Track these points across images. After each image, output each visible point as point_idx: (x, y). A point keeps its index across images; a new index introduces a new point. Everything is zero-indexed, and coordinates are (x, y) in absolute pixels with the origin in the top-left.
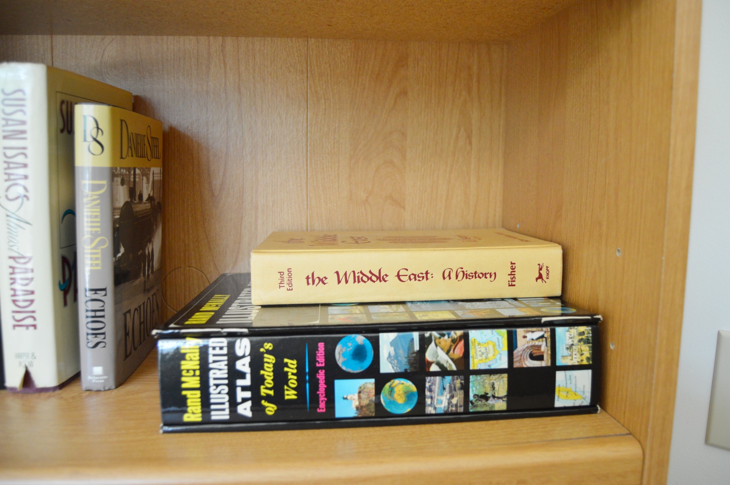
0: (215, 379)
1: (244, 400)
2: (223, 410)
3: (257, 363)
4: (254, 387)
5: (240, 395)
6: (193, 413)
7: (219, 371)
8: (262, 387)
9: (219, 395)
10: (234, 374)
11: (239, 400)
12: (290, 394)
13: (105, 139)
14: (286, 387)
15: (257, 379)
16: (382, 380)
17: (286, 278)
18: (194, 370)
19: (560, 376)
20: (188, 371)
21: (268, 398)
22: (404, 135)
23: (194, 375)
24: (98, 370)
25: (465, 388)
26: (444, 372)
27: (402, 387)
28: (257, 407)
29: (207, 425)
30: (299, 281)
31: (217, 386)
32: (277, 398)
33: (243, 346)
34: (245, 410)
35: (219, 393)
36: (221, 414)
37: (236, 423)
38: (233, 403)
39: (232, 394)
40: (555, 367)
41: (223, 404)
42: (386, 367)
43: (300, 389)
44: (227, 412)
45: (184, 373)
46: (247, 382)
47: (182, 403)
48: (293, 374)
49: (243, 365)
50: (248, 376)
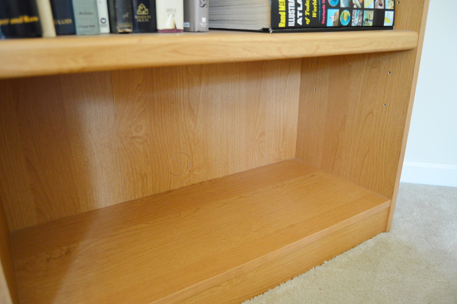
0: (291, 7)
1: (300, 17)
2: (292, 21)
4: (303, 11)
5: (299, 14)
6: (283, 23)
7: (292, 3)
8: (306, 11)
9: (292, 15)
10: (297, 5)
11: (298, 17)
12: (314, 15)
14: (313, 12)
15: (305, 8)
16: (341, 10)
18: (283, 2)
19: (386, 12)
20: (281, 2)
21: (308, 16)
23: (283, 5)
24: (204, 20)
25: (363, 15)
26: (357, 9)
27: (346, 13)
28: (304, 21)
29: (287, 29)
31: (291, 10)
32: (310, 16)
34: (300, 22)
35: (292, 13)
36: (291, 24)
37: (297, 28)
38: (296, 19)
39: (296, 14)
40: (385, 10)
41: (292, 18)
42: (342, 5)
43: (317, 13)
44: (294, 22)
45: (280, 3)
46: (301, 8)
48: (315, 6)
49: (299, 2)
50: (301, 6)
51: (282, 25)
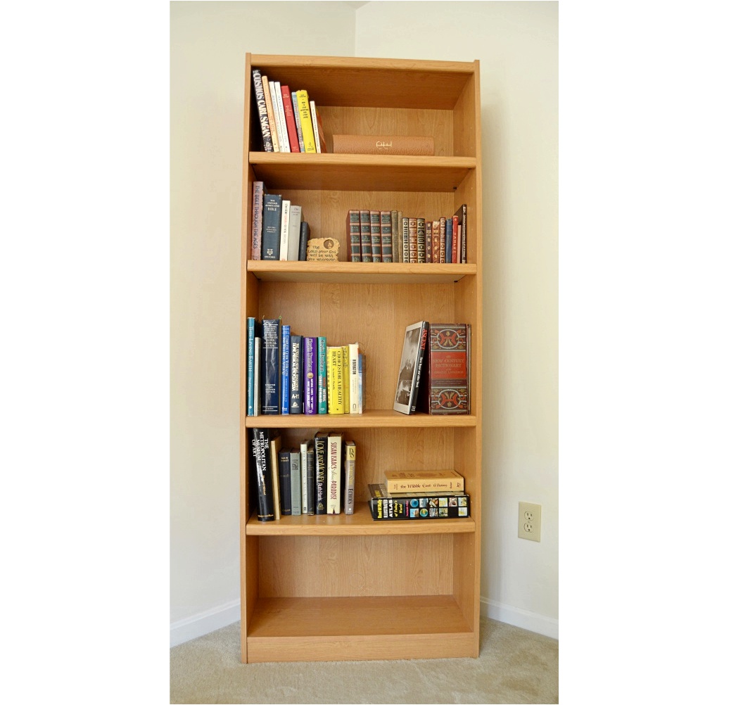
3: (394, 505)
4: (393, 511)
5: (390, 512)
7: (386, 507)
9: (386, 512)
10: (389, 507)
12: (401, 512)
13: (354, 454)
15: (394, 509)
16: (420, 509)
17: (396, 486)
19: (459, 508)
21: (396, 513)
22: (423, 448)
23: (380, 508)
24: (350, 509)
25: (438, 511)
26: (434, 507)
27: (425, 510)
28: (394, 515)
29: (383, 519)
30: (399, 487)
31: (385, 510)
32: (398, 513)
33: (391, 501)
34: (391, 515)
36: (386, 516)
37: (389, 518)
38: (389, 514)
39: (388, 512)
40: (458, 507)
41: (386, 514)
42: (421, 506)
43: (403, 511)
45: (378, 508)
46: (392, 509)
47: (378, 515)
48: (401, 508)
49: (391, 506)
51: (380, 517)
